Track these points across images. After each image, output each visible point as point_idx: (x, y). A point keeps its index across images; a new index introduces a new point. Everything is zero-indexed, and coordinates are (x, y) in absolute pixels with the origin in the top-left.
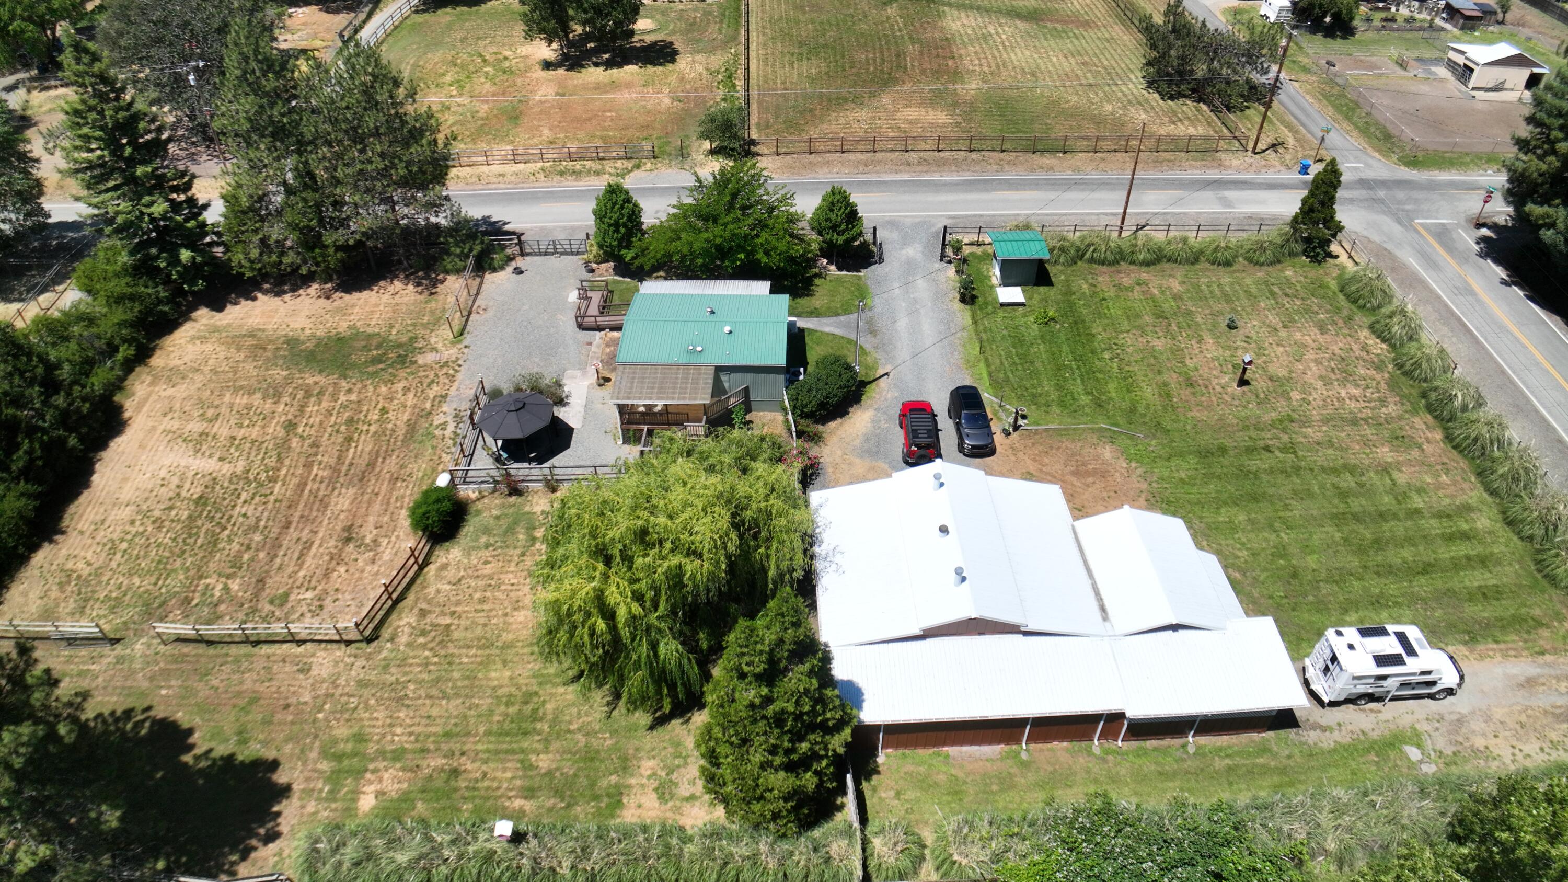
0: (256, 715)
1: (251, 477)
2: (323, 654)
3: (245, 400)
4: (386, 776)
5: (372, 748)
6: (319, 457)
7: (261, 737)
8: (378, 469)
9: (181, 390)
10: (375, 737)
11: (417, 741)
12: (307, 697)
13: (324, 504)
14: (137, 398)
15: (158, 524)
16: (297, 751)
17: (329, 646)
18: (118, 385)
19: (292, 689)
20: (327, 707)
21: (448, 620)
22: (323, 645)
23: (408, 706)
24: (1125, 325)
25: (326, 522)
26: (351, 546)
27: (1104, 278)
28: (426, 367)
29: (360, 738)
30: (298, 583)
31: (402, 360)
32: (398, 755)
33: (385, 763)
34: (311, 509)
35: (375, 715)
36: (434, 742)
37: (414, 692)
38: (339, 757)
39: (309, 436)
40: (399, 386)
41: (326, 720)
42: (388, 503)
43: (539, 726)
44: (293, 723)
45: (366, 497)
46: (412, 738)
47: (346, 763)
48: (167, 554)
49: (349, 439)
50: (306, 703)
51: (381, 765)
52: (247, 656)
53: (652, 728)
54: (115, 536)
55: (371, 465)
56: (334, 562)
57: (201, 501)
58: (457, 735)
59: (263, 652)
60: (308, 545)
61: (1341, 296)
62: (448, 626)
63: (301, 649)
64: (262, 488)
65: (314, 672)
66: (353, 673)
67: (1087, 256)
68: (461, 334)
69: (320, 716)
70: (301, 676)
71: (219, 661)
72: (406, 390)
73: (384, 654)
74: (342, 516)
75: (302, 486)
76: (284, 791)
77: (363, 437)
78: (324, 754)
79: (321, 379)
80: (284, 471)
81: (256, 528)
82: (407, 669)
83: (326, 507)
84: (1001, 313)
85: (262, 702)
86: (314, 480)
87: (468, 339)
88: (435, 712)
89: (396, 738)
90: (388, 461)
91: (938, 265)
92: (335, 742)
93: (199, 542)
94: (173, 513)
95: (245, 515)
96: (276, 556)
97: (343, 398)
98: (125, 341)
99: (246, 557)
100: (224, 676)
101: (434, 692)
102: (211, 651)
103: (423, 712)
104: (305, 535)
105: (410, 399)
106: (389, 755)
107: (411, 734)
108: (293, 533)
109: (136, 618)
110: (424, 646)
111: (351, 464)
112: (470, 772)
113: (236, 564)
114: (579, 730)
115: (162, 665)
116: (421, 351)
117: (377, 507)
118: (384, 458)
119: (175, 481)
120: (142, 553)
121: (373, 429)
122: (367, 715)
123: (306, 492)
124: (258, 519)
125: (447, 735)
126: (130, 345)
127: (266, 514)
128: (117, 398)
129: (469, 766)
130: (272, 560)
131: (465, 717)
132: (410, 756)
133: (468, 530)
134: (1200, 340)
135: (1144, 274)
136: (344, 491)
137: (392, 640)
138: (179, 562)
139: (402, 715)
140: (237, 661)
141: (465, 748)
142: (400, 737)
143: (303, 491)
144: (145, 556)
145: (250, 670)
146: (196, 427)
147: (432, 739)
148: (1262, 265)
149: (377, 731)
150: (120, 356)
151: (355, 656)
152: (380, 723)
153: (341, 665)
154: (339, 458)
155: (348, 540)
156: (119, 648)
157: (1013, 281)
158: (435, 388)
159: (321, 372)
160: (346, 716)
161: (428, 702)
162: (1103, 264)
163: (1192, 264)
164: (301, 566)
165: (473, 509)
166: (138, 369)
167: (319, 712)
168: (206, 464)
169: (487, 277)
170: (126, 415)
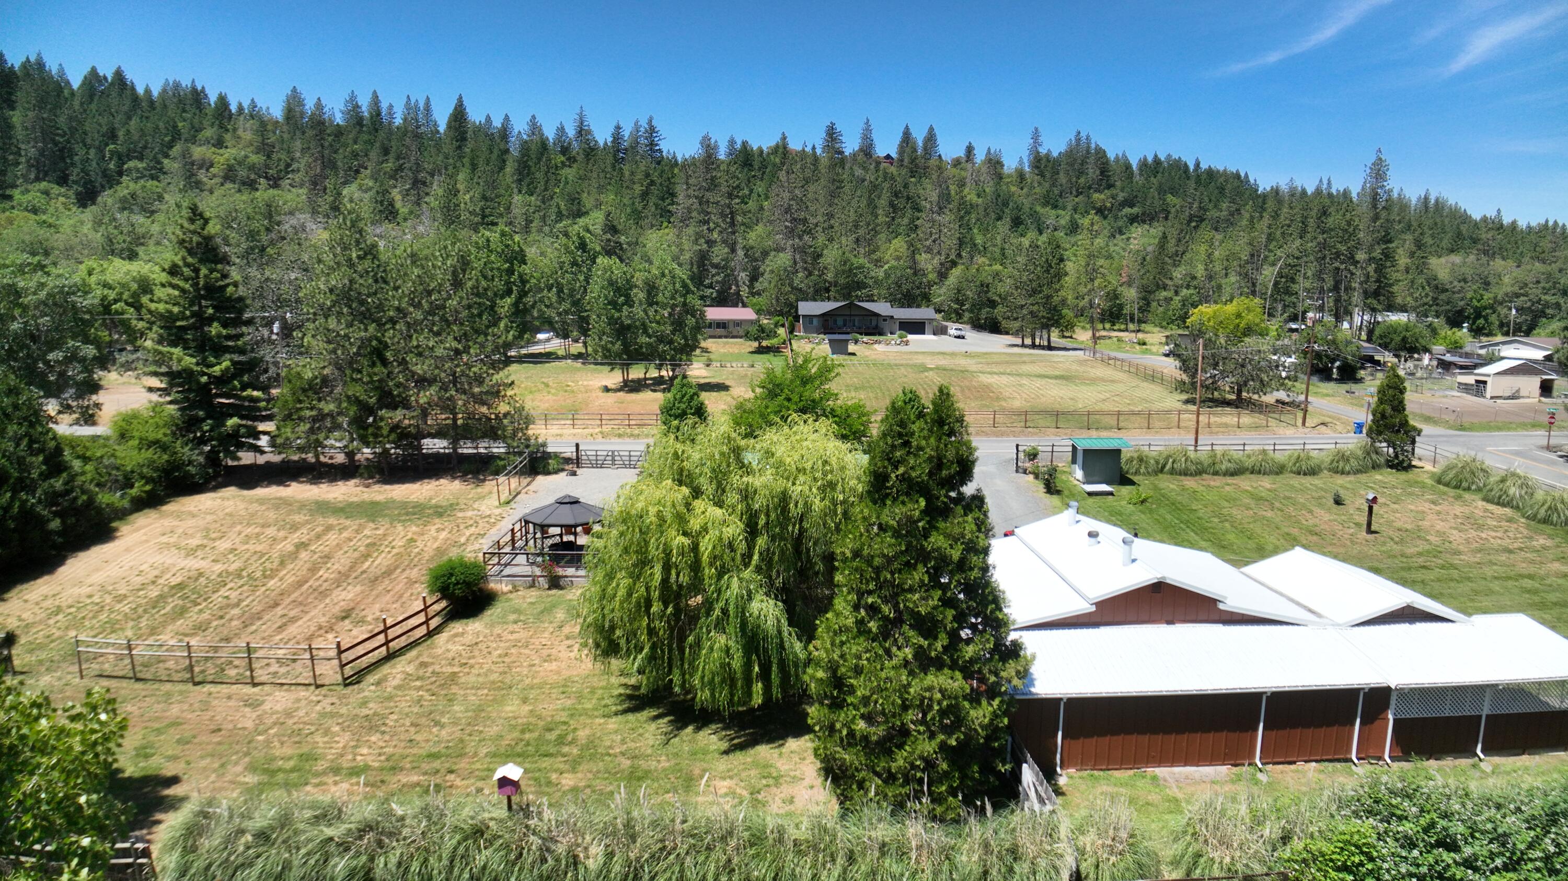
0: (174, 734)
1: (244, 573)
2: (283, 694)
3: (257, 530)
5: (321, 766)
6: (329, 565)
7: (170, 753)
8: (394, 576)
9: (191, 522)
10: (329, 757)
11: (387, 760)
12: (249, 724)
13: (324, 594)
14: (136, 525)
15: (120, 599)
16: (216, 765)
17: (293, 688)
18: (123, 514)
19: (230, 718)
20: (272, 732)
21: (456, 669)
22: (286, 687)
23: (384, 733)
25: (323, 605)
26: (347, 621)
27: (1190, 483)
28: (464, 518)
29: (308, 757)
31: (440, 515)
32: (357, 772)
33: (337, 778)
34: (307, 598)
35: (337, 739)
36: (413, 762)
37: (396, 721)
38: (272, 773)
39: (321, 552)
40: (433, 528)
41: (268, 743)
42: (401, 596)
44: (219, 743)
45: (374, 593)
46: (383, 758)
47: (280, 777)
48: (119, 617)
49: (366, 556)
50: (244, 729)
51: (330, 779)
52: (181, 693)
53: (726, 752)
54: (64, 604)
55: (388, 573)
56: (322, 631)
57: (181, 586)
58: (447, 756)
59: (205, 689)
60: (294, 620)
61: (1441, 487)
62: (454, 673)
63: (256, 690)
64: (254, 583)
65: (267, 707)
66: (318, 708)
67: (1168, 467)
68: (508, 503)
69: (260, 738)
70: (247, 709)
71: (144, 693)
72: (438, 530)
73: (366, 693)
74: (342, 603)
75: (300, 584)
76: (176, 803)
77: (383, 555)
78: (252, 768)
79: (348, 522)
80: (284, 572)
81: (237, 605)
82: (392, 704)
83: (326, 596)
84: (1091, 500)
85: (185, 726)
86: (317, 579)
87: (513, 505)
88: (418, 737)
89: (359, 758)
90: (408, 572)
91: (1015, 474)
92: (274, 759)
93: (163, 612)
94: (141, 593)
95: (227, 597)
96: (252, 624)
97: (367, 532)
98: (142, 477)
99: (215, 623)
100: (145, 704)
101: (423, 721)
102: (139, 686)
103: (403, 737)
104: (292, 614)
105: (443, 535)
106: (344, 772)
107: (380, 755)
108: (279, 611)
109: (56, 658)
110: (419, 688)
111: (364, 572)
112: (457, 787)
113: (201, 628)
116: (461, 510)
117: (388, 597)
118: (404, 570)
119: (156, 573)
120: (91, 615)
121: (395, 551)
122: (326, 739)
123: (306, 587)
124: (240, 601)
125: (433, 756)
126: (147, 483)
127: (251, 598)
128: (114, 525)
129: (458, 782)
130: (246, 626)
131: (462, 741)
132: (374, 773)
133: (493, 612)
134: (1311, 512)
135: (1229, 480)
136: (350, 588)
137: (377, 683)
138: (131, 624)
139: (373, 739)
140: (169, 695)
141: (454, 767)
142: (366, 755)
143: (301, 586)
144: (94, 617)
145: (180, 702)
146: (194, 542)
147: (409, 759)
148: (1349, 473)
149: (333, 751)
150: (134, 492)
151: (325, 696)
152: (341, 745)
153: (304, 702)
154: (351, 568)
155: (344, 618)
157: (1096, 478)
158: (473, 530)
159: (347, 518)
160: (297, 739)
161: (413, 729)
162: (1186, 475)
163: (1277, 474)
164: (279, 633)
166: (146, 511)
167: (259, 734)
168: (194, 564)
169: (540, 479)
170: (118, 534)
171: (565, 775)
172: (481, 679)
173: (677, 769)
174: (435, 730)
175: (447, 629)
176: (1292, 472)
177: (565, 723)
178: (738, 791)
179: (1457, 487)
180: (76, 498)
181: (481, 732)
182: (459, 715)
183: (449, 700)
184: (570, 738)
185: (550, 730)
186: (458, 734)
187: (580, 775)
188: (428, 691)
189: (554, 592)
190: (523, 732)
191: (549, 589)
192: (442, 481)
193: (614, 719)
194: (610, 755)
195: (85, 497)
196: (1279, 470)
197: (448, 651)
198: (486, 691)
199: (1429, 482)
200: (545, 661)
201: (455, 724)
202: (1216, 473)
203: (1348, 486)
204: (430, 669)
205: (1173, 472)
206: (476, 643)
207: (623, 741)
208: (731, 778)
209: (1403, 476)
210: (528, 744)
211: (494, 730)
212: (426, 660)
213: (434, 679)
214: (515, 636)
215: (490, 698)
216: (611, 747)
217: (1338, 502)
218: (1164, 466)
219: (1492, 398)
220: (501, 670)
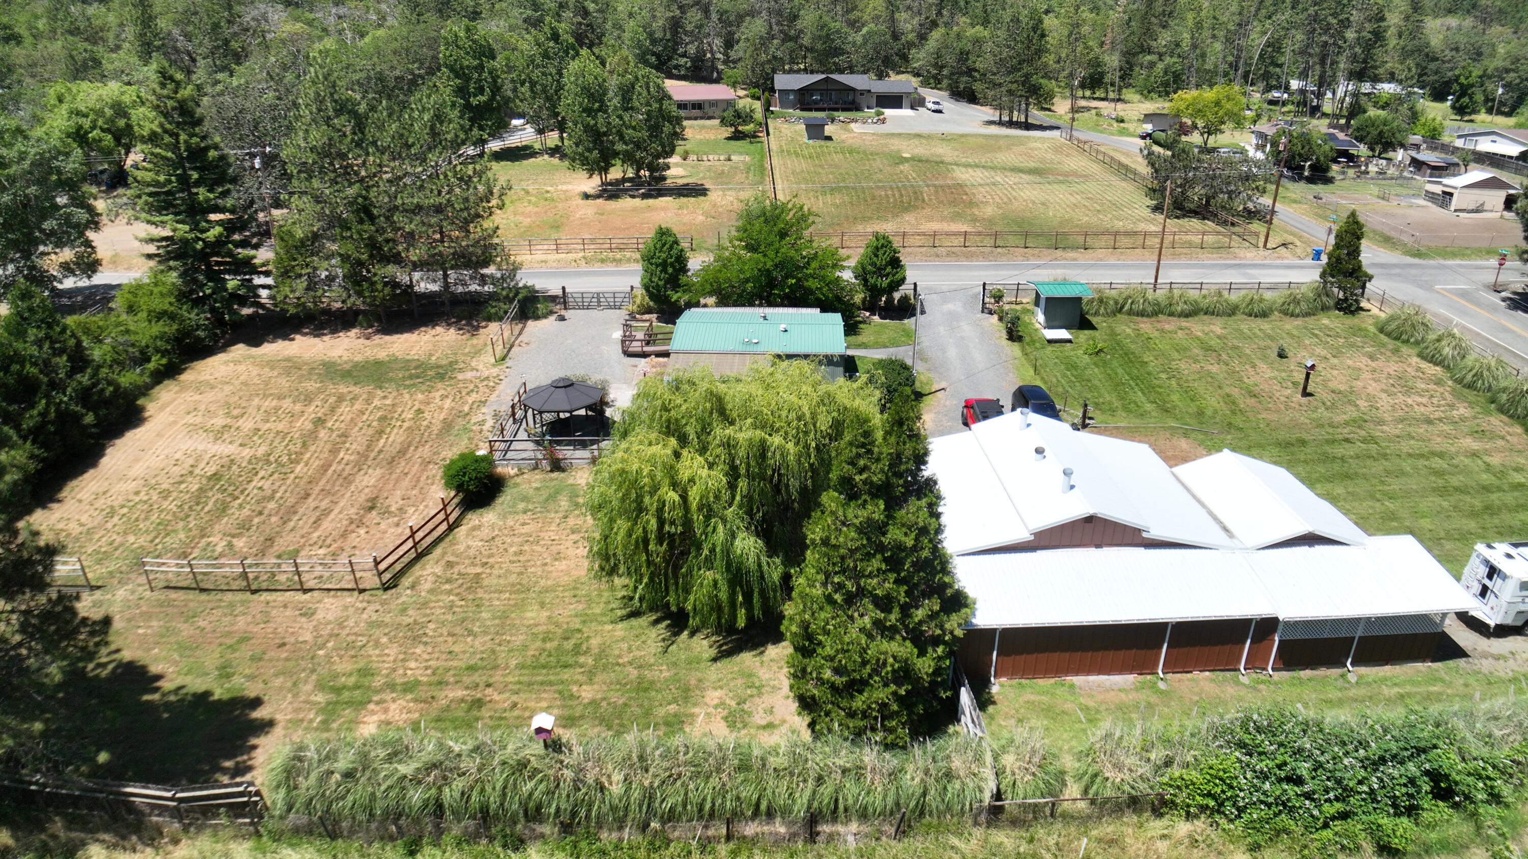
0: (245, 652)
1: (272, 459)
2: (331, 600)
3: (274, 403)
4: (393, 706)
5: (378, 682)
6: (347, 445)
7: (247, 671)
8: (408, 456)
9: (210, 396)
10: (384, 672)
11: (434, 674)
12: (308, 637)
13: (348, 480)
14: (161, 402)
15: (165, 494)
16: (289, 684)
17: (339, 593)
18: (145, 390)
19: (291, 630)
20: (330, 645)
21: (479, 570)
22: (332, 593)
23: (426, 643)
24: (1176, 355)
25: (349, 494)
26: (374, 513)
27: (1146, 326)
28: (464, 381)
29: (365, 672)
30: (311, 542)
31: (441, 377)
32: (409, 687)
33: (394, 695)
34: (333, 485)
35: (386, 651)
36: (454, 675)
37: (435, 630)
38: (338, 690)
39: (338, 429)
40: (438, 395)
41: (328, 656)
42: (418, 481)
43: (582, 659)
44: (287, 659)
45: (394, 476)
46: (429, 672)
47: (346, 695)
48: (169, 517)
49: (381, 432)
50: (305, 642)
51: (388, 696)
52: (243, 602)
53: (715, 660)
54: (116, 504)
55: (403, 452)
56: (353, 526)
57: (216, 477)
58: (483, 668)
59: (262, 598)
60: (326, 512)
61: (1382, 336)
62: (478, 575)
63: (308, 596)
64: (282, 469)
65: (320, 615)
66: (365, 616)
67: (1127, 307)
68: (503, 359)
69: (321, 652)
70: (303, 619)
71: (210, 605)
72: (443, 397)
73: (404, 599)
74: (367, 491)
75: (325, 467)
76: (266, 726)
77: (395, 430)
78: (320, 686)
79: (357, 390)
80: (308, 455)
81: (272, 497)
82: (428, 611)
83: (350, 483)
84: (1050, 348)
85: (254, 641)
86: (339, 462)
87: (508, 362)
88: (456, 648)
89: (409, 672)
90: (420, 449)
91: (980, 315)
92: (336, 676)
93: (207, 509)
94: (183, 486)
95: (260, 488)
96: (290, 520)
97: (377, 402)
98: (157, 350)
99: (256, 520)
100: (213, 618)
101: (458, 630)
102: (204, 597)
103: (443, 648)
104: (324, 504)
105: (448, 403)
106: (399, 688)
107: (427, 668)
108: (311, 502)
109: (124, 568)
110: (449, 592)
111: (380, 451)
112: (496, 702)
113: (244, 526)
114: (630, 663)
115: (144, 609)
116: (461, 370)
117: (406, 483)
118: (417, 447)
119: (191, 461)
120: (143, 516)
121: (406, 425)
122: (377, 652)
123: (330, 472)
124: (274, 492)
125: (471, 669)
126: (163, 356)
127: (283, 488)
128: (140, 402)
129: (496, 697)
130: (285, 523)
131: (493, 652)
132: (425, 688)
133: (504, 500)
134: (1254, 366)
135: (1184, 322)
136: (370, 471)
137: (413, 587)
138: (181, 524)
139: (418, 651)
140: (231, 605)
141: (491, 680)
142: (415, 670)
143: (326, 471)
144: (146, 519)
145: (244, 614)
146: (219, 421)
147: (452, 672)
148: (1298, 316)
149: (386, 665)
150: (152, 366)
151: (369, 602)
152: (391, 658)
153: (351, 610)
154: (368, 446)
155: (371, 508)
156: (98, 594)
157: (1056, 323)
158: (474, 395)
159: (355, 384)
160: (352, 653)
161: (450, 639)
162: (1143, 316)
163: (1230, 316)
164: (316, 529)
165: (511, 483)
166: (166, 382)
167: (320, 649)
168: (225, 449)
169: (530, 323)
170: (147, 414)
171: (584, 687)
172: (502, 581)
173: (675, 679)
174: (469, 639)
175: (465, 521)
176: (1244, 313)
177: (579, 631)
178: (728, 701)
179: (1397, 339)
180: (103, 390)
181: (509, 642)
182: (488, 623)
183: (477, 606)
184: (584, 647)
185: (567, 639)
186: (489, 645)
187: (596, 687)
188: (457, 595)
189: (555, 475)
190: (544, 640)
191: (552, 471)
192: (439, 329)
193: (620, 626)
194: (618, 664)
195: (111, 389)
196: (1232, 311)
197: (469, 547)
198: (507, 595)
199: (1372, 329)
200: (556, 560)
201: (485, 633)
202: (1171, 314)
203: (1295, 332)
204: (456, 570)
205: (1131, 313)
206: (493, 538)
207: (630, 650)
208: (721, 687)
209: (1349, 321)
210: (550, 655)
211: (518, 640)
212: (451, 559)
213: (460, 581)
214: (526, 529)
215: (511, 602)
216: (619, 656)
217: (1282, 355)
218: (1122, 307)
219: (1456, 211)
220: (518, 570)
